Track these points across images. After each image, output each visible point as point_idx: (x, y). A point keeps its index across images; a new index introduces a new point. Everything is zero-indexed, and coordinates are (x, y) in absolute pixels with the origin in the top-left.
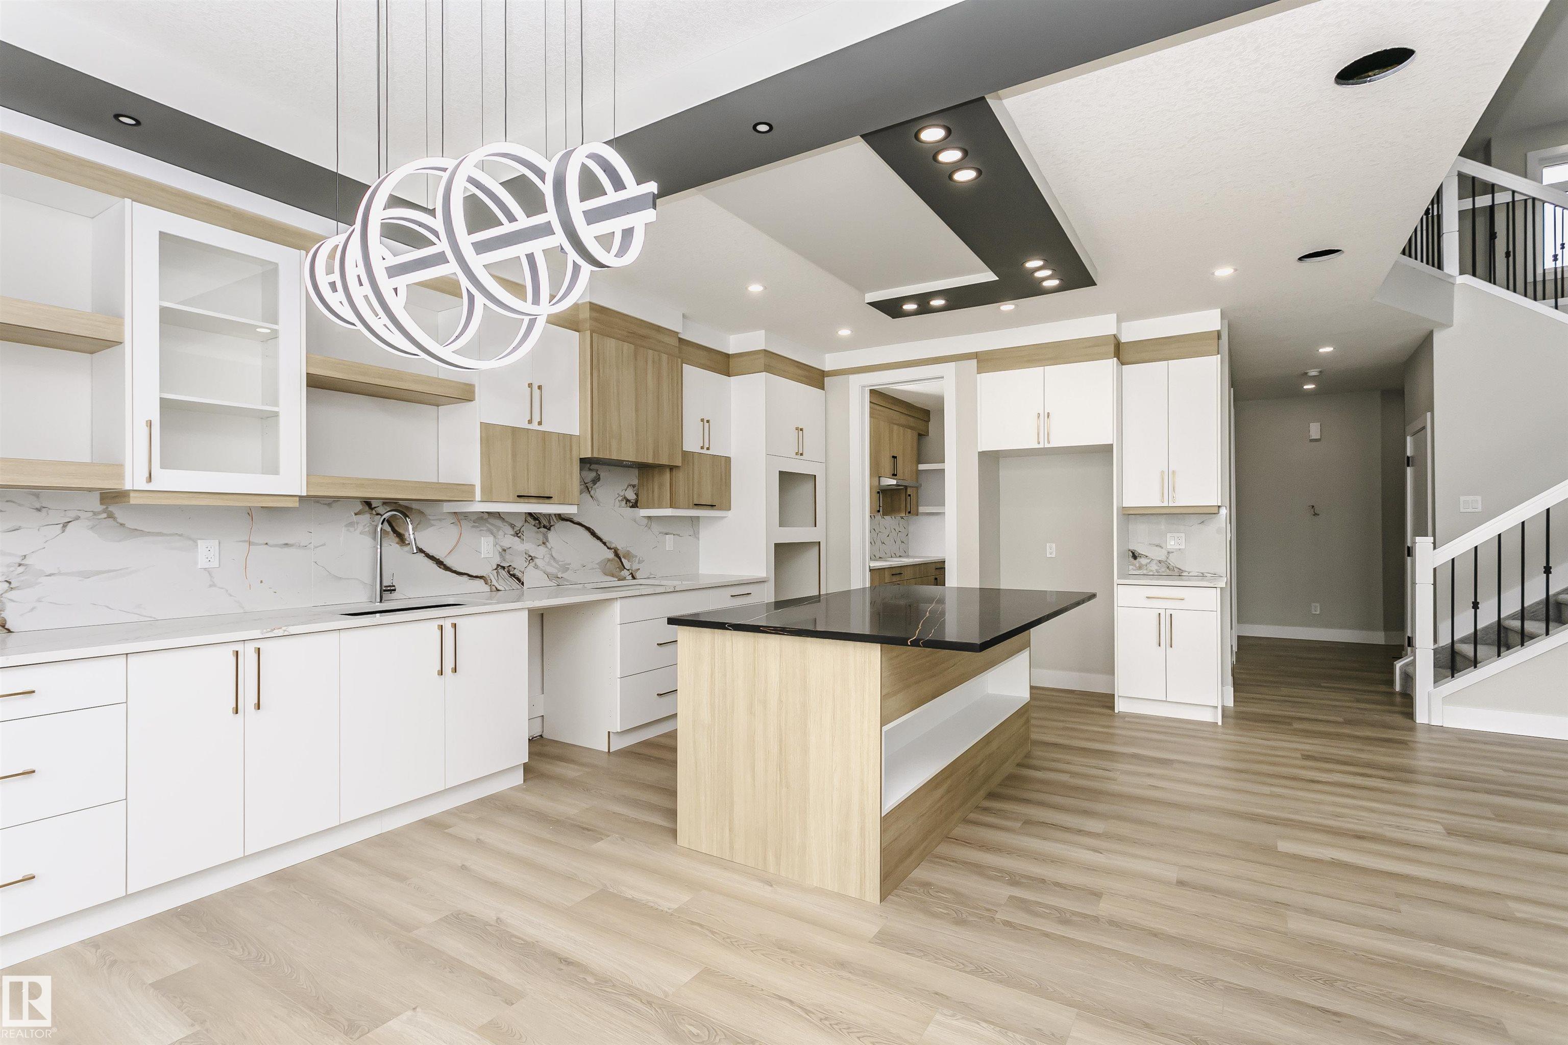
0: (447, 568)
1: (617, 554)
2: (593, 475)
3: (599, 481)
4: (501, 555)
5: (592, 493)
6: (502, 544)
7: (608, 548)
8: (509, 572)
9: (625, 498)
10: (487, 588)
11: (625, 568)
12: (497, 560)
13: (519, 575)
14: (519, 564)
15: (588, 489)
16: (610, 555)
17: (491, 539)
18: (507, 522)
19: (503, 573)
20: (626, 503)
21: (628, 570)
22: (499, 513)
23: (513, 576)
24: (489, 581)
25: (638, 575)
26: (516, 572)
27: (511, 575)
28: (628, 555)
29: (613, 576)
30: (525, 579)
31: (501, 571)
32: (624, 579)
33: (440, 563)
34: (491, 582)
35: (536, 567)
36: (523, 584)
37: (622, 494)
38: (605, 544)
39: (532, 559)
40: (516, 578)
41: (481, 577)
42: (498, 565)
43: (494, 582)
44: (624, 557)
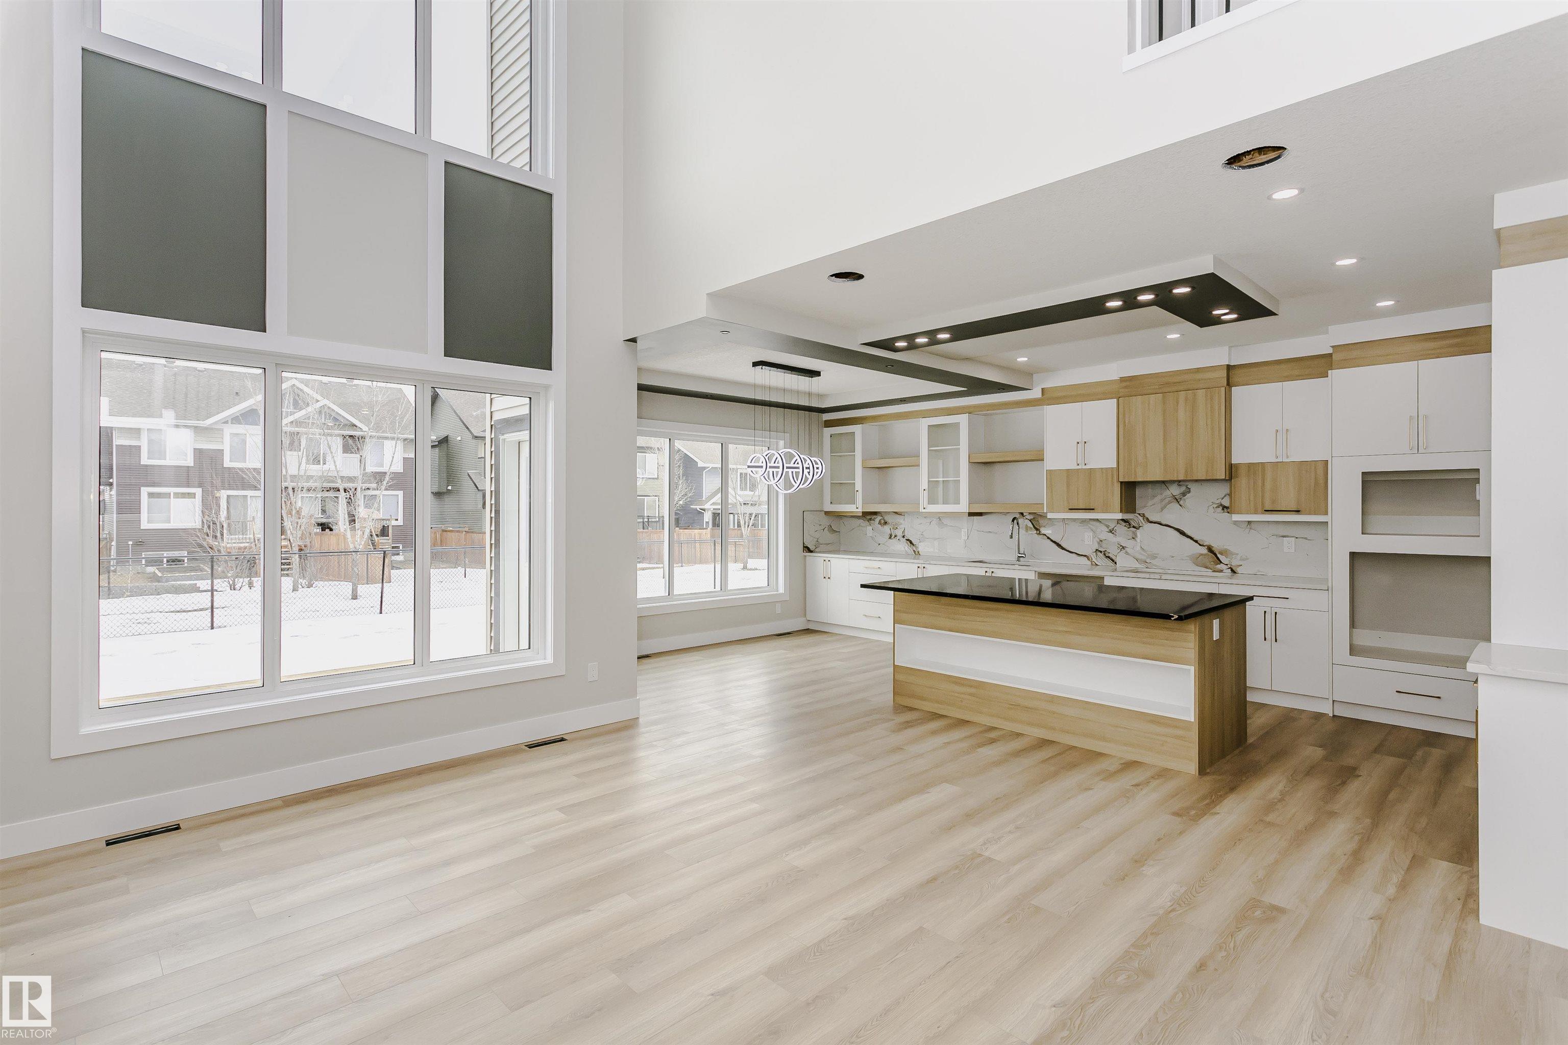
0: (1063, 549)
1: (1210, 549)
2: (1183, 489)
3: (1189, 493)
4: (1099, 543)
5: (1181, 502)
6: (1099, 537)
7: (1200, 545)
8: (1105, 554)
9: (1221, 505)
10: (1089, 563)
11: (1221, 562)
12: (1096, 546)
13: (1114, 558)
14: (1112, 552)
15: (1177, 500)
16: (1204, 551)
17: (1091, 534)
18: (1103, 524)
19: (1101, 555)
20: (1223, 509)
21: (1227, 565)
22: (1098, 519)
23: (1109, 557)
24: (1091, 559)
25: (1239, 570)
26: (1110, 555)
27: (1107, 557)
28: (1225, 552)
29: (1207, 568)
30: (1117, 560)
31: (1099, 553)
32: (1221, 571)
33: (1059, 545)
34: (1092, 559)
35: (1127, 553)
36: (1116, 563)
37: (1218, 502)
38: (1196, 541)
39: (1123, 548)
40: (1110, 559)
41: (1085, 556)
42: (1097, 550)
43: (1094, 560)
44: (1222, 554)
